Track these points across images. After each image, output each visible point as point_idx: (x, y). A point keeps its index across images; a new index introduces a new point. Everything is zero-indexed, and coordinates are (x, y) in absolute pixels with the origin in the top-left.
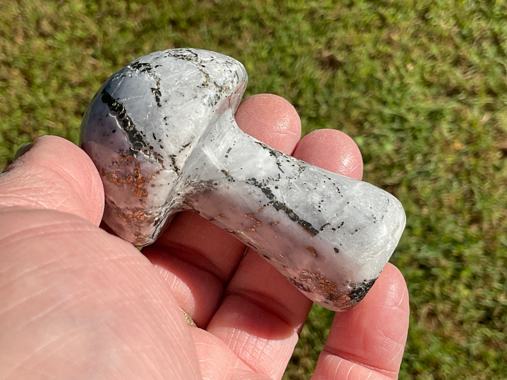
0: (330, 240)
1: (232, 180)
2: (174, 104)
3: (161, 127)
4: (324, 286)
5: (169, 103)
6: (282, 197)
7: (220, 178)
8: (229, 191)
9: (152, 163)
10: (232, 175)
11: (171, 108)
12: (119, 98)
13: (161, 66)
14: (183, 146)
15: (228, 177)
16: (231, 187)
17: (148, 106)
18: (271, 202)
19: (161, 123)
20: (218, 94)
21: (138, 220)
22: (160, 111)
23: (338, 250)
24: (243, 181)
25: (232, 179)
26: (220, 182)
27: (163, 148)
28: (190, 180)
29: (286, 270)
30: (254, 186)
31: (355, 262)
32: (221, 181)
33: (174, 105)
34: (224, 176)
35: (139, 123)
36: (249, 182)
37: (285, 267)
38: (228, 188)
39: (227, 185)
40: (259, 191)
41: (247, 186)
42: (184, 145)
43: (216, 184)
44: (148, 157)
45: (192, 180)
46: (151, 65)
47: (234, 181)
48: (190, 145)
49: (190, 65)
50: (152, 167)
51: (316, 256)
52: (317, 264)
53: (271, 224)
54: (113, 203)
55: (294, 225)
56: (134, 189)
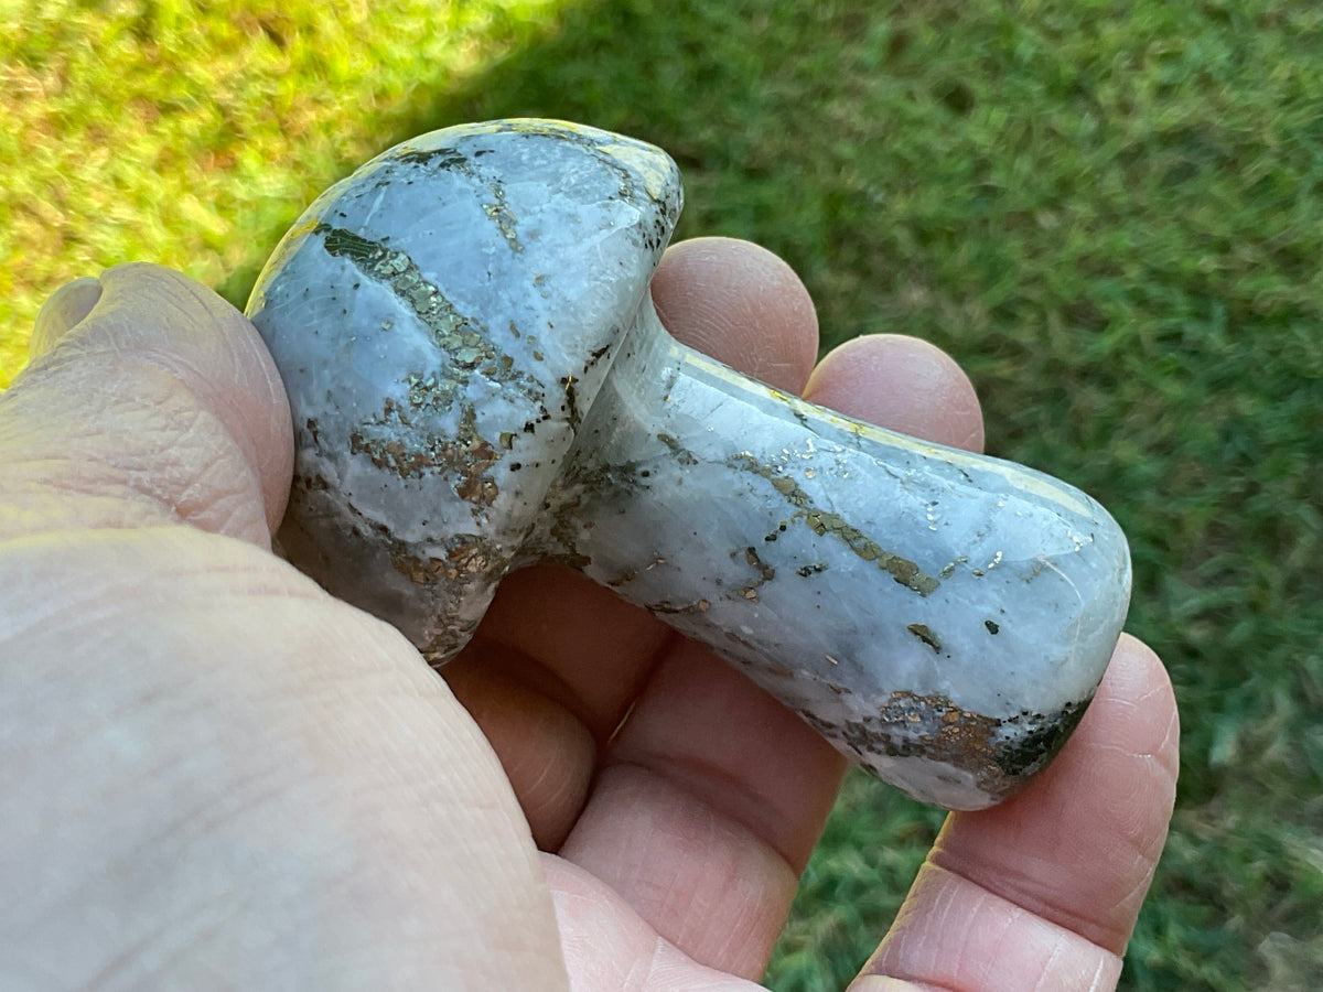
0: (971, 601)
1: (688, 460)
2: (559, 241)
3: (529, 302)
4: (957, 730)
5: (545, 239)
6: (829, 499)
7: (657, 454)
8: (682, 493)
9: (512, 401)
10: (688, 448)
11: (552, 253)
12: (387, 239)
13: (492, 151)
14: (594, 354)
15: (678, 453)
16: (688, 481)
17: (484, 250)
18: (800, 515)
19: (527, 295)
20: (661, 218)
21: (460, 571)
22: (522, 261)
23: (997, 626)
24: (720, 462)
25: (690, 456)
26: (657, 467)
27: (542, 359)
28: (579, 464)
29: (841, 701)
30: (750, 473)
31: (1043, 654)
32: (660, 463)
33: (560, 245)
34: (666, 450)
35: (461, 296)
36: (735, 463)
37: (838, 692)
38: (680, 482)
39: (677, 473)
40: (764, 487)
41: (729, 475)
42: (596, 350)
43: (646, 474)
44: (498, 385)
45: (583, 465)
46: (458, 151)
47: (696, 462)
48: (609, 351)
49: (569, 149)
50: (513, 414)
51: (937, 649)
52: (938, 669)
53: (806, 573)
54: (384, 529)
55: (870, 570)
56: (456, 481)
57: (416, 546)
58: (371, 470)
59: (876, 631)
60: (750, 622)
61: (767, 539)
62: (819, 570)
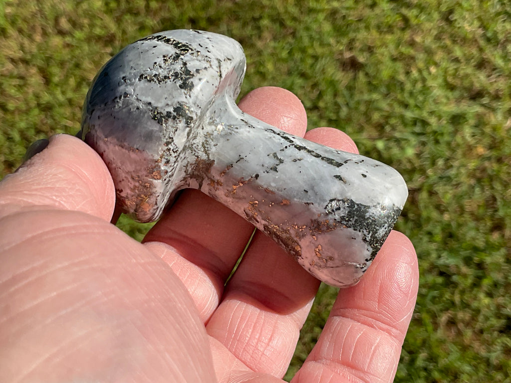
0: (355, 169)
7: (241, 124)
15: (248, 124)
18: (292, 145)
23: (366, 175)
24: (262, 129)
25: (252, 126)
26: (241, 127)
34: (244, 123)
38: (249, 132)
39: (248, 129)
43: (237, 128)
47: (254, 128)
50: (200, 65)
51: (345, 182)
52: (346, 189)
53: (295, 161)
54: (150, 104)
55: (318, 160)
56: (180, 82)
57: (162, 108)
58: (147, 84)
59: (322, 179)
60: (274, 180)
61: (281, 150)
62: (300, 160)
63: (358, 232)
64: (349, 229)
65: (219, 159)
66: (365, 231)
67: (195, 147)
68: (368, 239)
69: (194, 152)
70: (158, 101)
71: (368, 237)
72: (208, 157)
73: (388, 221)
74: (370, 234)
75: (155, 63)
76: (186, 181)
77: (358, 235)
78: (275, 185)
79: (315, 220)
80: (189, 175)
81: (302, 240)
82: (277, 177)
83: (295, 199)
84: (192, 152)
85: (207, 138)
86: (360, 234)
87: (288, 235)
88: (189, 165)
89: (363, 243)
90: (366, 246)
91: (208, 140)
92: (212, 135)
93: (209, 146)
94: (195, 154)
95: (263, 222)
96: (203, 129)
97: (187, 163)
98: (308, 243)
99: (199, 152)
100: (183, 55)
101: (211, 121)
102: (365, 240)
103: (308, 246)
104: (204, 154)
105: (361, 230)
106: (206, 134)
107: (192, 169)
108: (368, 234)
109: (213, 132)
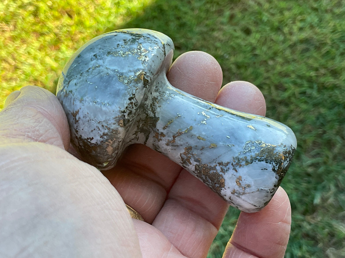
52: (257, 134)
57: (126, 73)
58: (113, 58)
59: (239, 128)
60: (204, 130)
63: (268, 164)
64: (262, 162)
65: (162, 116)
66: (274, 163)
67: (146, 107)
68: (276, 169)
69: (145, 111)
70: (123, 68)
71: (276, 168)
72: (155, 115)
73: (289, 156)
74: (278, 166)
75: (118, 44)
76: (136, 135)
77: (269, 167)
78: (205, 133)
79: (236, 158)
80: (139, 130)
81: (226, 173)
82: (206, 128)
83: (221, 143)
84: (143, 111)
85: (154, 101)
86: (270, 165)
87: (215, 171)
88: (141, 121)
89: (273, 172)
90: (275, 174)
91: (154, 102)
92: (157, 99)
93: (155, 107)
94: (145, 112)
95: (195, 163)
96: (151, 94)
97: (139, 119)
98: (230, 176)
99: (148, 111)
100: (138, 39)
101: (156, 89)
102: (274, 170)
103: (230, 178)
104: (152, 113)
105: (271, 163)
106: (153, 98)
107: (142, 124)
108: (276, 166)
109: (158, 97)
